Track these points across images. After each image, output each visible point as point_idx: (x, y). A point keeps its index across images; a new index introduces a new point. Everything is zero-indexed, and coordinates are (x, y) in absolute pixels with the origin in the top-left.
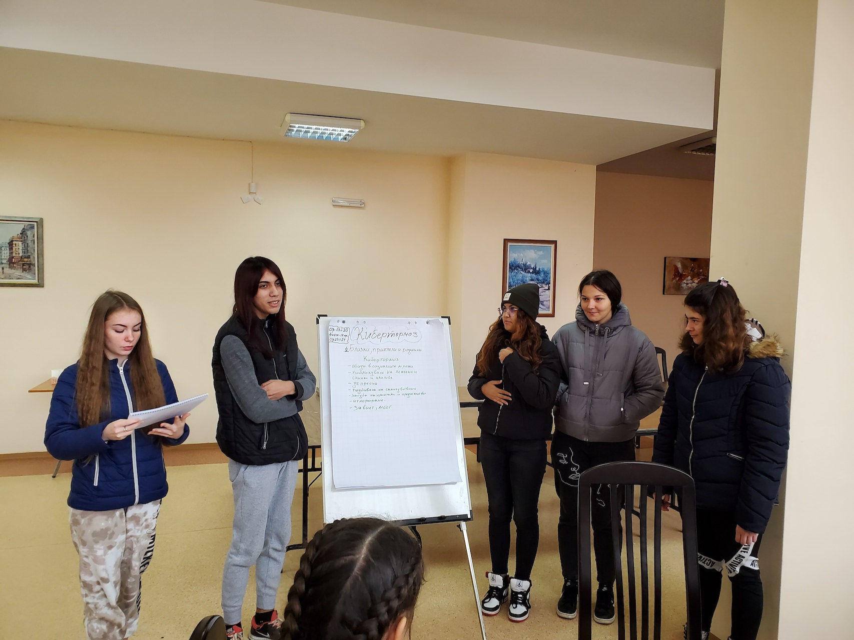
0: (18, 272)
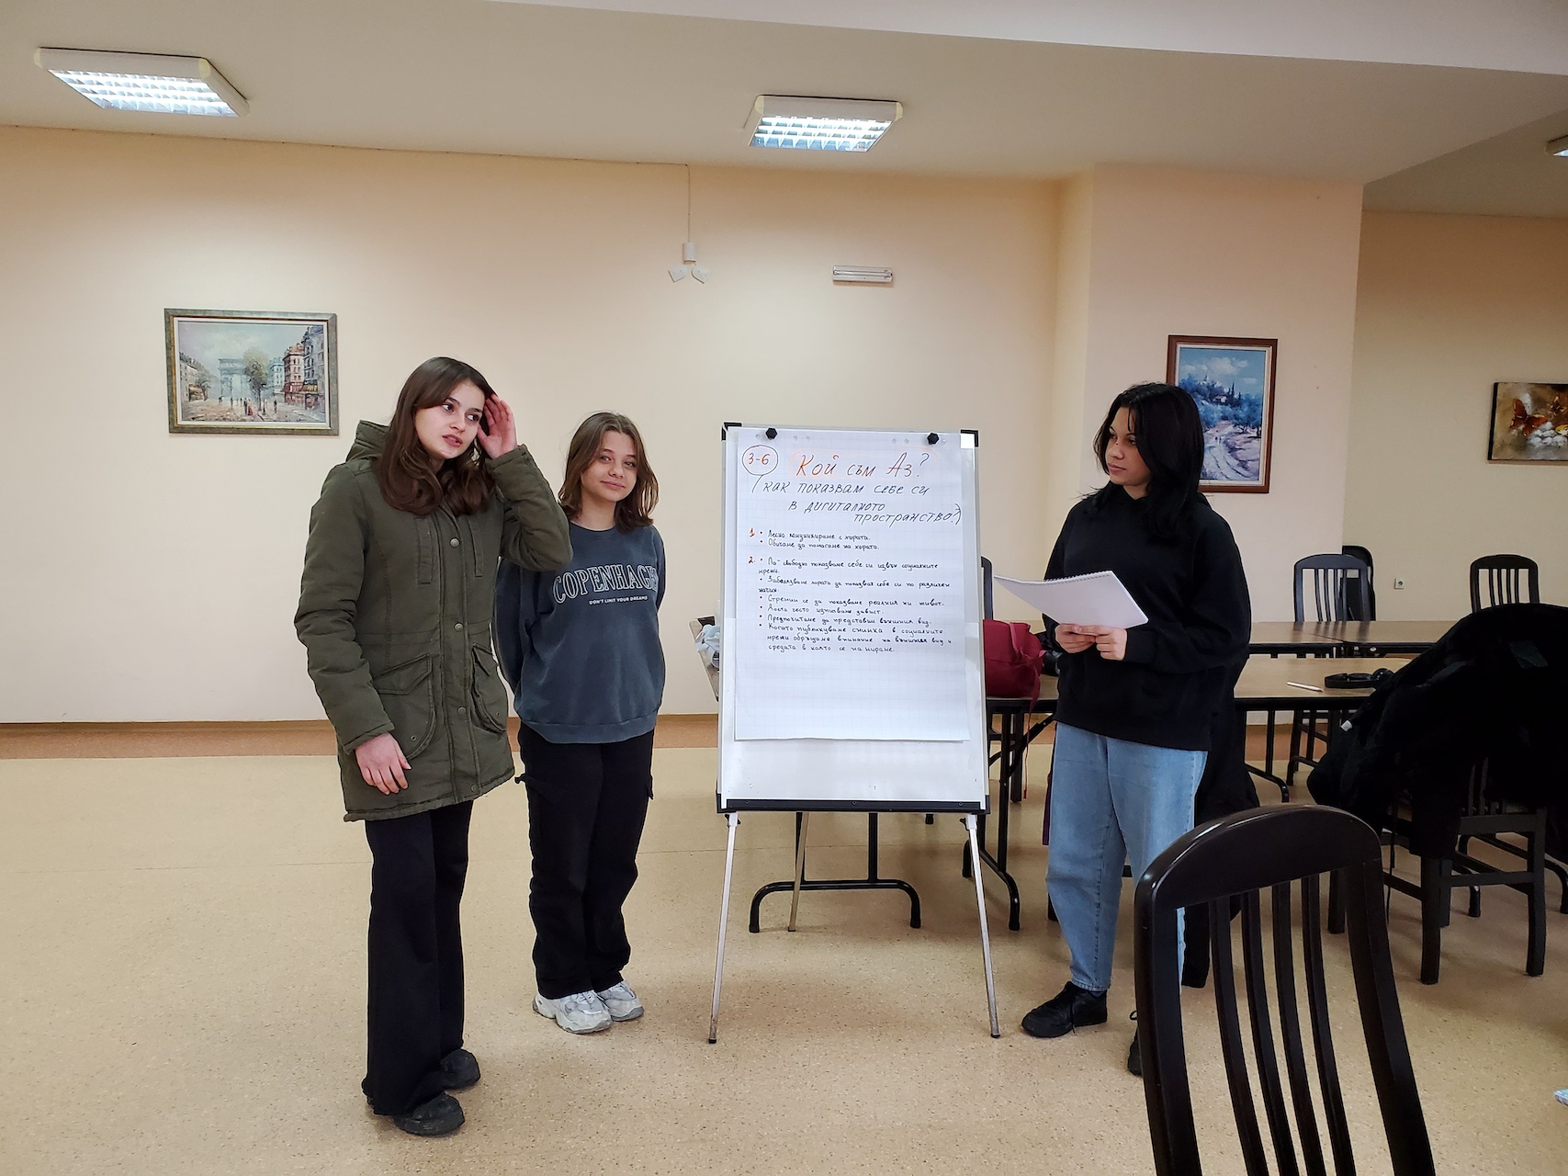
0: (298, 409)
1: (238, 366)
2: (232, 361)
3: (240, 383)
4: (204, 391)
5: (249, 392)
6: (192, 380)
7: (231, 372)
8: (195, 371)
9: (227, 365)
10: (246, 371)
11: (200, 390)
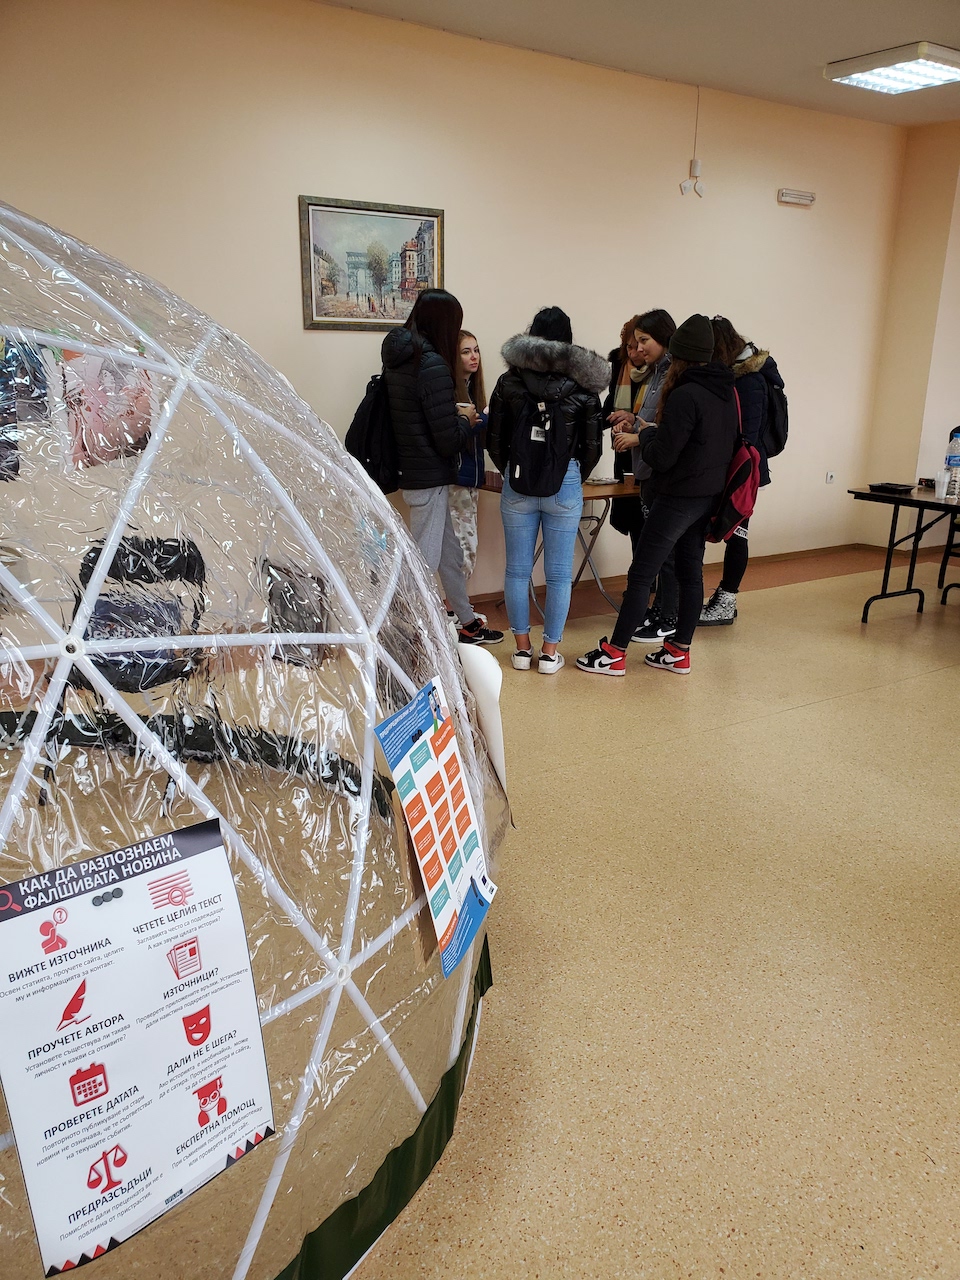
1: (363, 260)
2: (357, 255)
3: (364, 277)
4: (334, 285)
5: (372, 288)
6: (324, 273)
7: (356, 266)
8: (326, 265)
9: (353, 259)
10: (370, 266)
11: (330, 284)
